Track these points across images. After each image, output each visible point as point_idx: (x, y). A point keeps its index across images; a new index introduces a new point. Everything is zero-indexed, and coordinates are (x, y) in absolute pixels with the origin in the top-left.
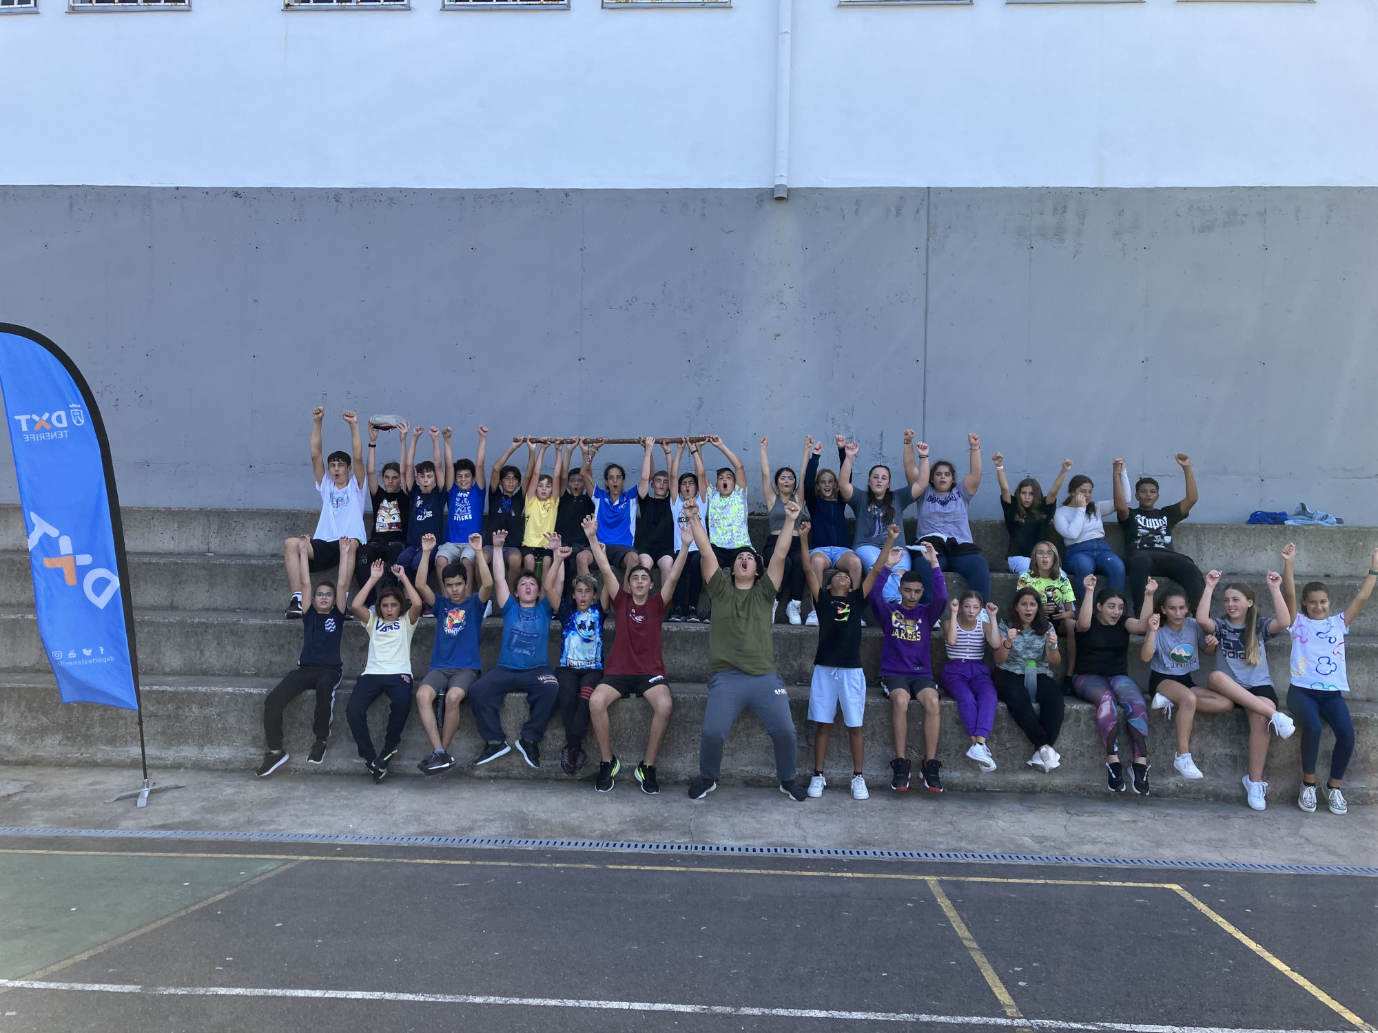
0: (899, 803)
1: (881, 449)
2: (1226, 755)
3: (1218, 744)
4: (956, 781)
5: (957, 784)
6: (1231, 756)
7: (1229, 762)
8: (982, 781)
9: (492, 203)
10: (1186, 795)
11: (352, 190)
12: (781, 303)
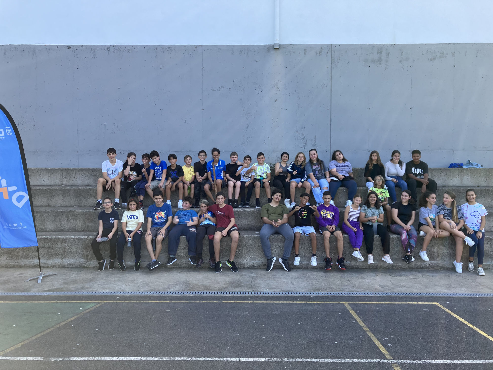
0: (328, 274)
1: (315, 142)
2: (447, 253)
3: (444, 249)
4: (348, 265)
5: (349, 266)
6: (449, 253)
7: (448, 255)
8: (358, 265)
9: (168, 51)
10: (433, 268)
11: (114, 46)
12: (277, 88)
